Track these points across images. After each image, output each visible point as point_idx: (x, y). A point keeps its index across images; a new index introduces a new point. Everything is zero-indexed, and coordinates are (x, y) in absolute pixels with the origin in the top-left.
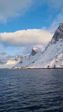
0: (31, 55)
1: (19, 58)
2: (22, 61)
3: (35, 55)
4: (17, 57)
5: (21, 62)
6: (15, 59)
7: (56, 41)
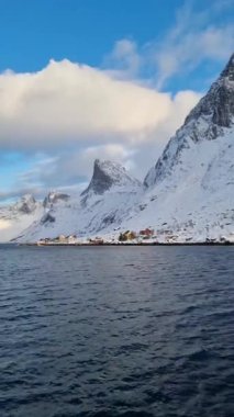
0: (92, 191)
1: (37, 204)
2: (53, 215)
3: (106, 192)
4: (28, 197)
5: (49, 219)
6: (20, 205)
7: (220, 124)
